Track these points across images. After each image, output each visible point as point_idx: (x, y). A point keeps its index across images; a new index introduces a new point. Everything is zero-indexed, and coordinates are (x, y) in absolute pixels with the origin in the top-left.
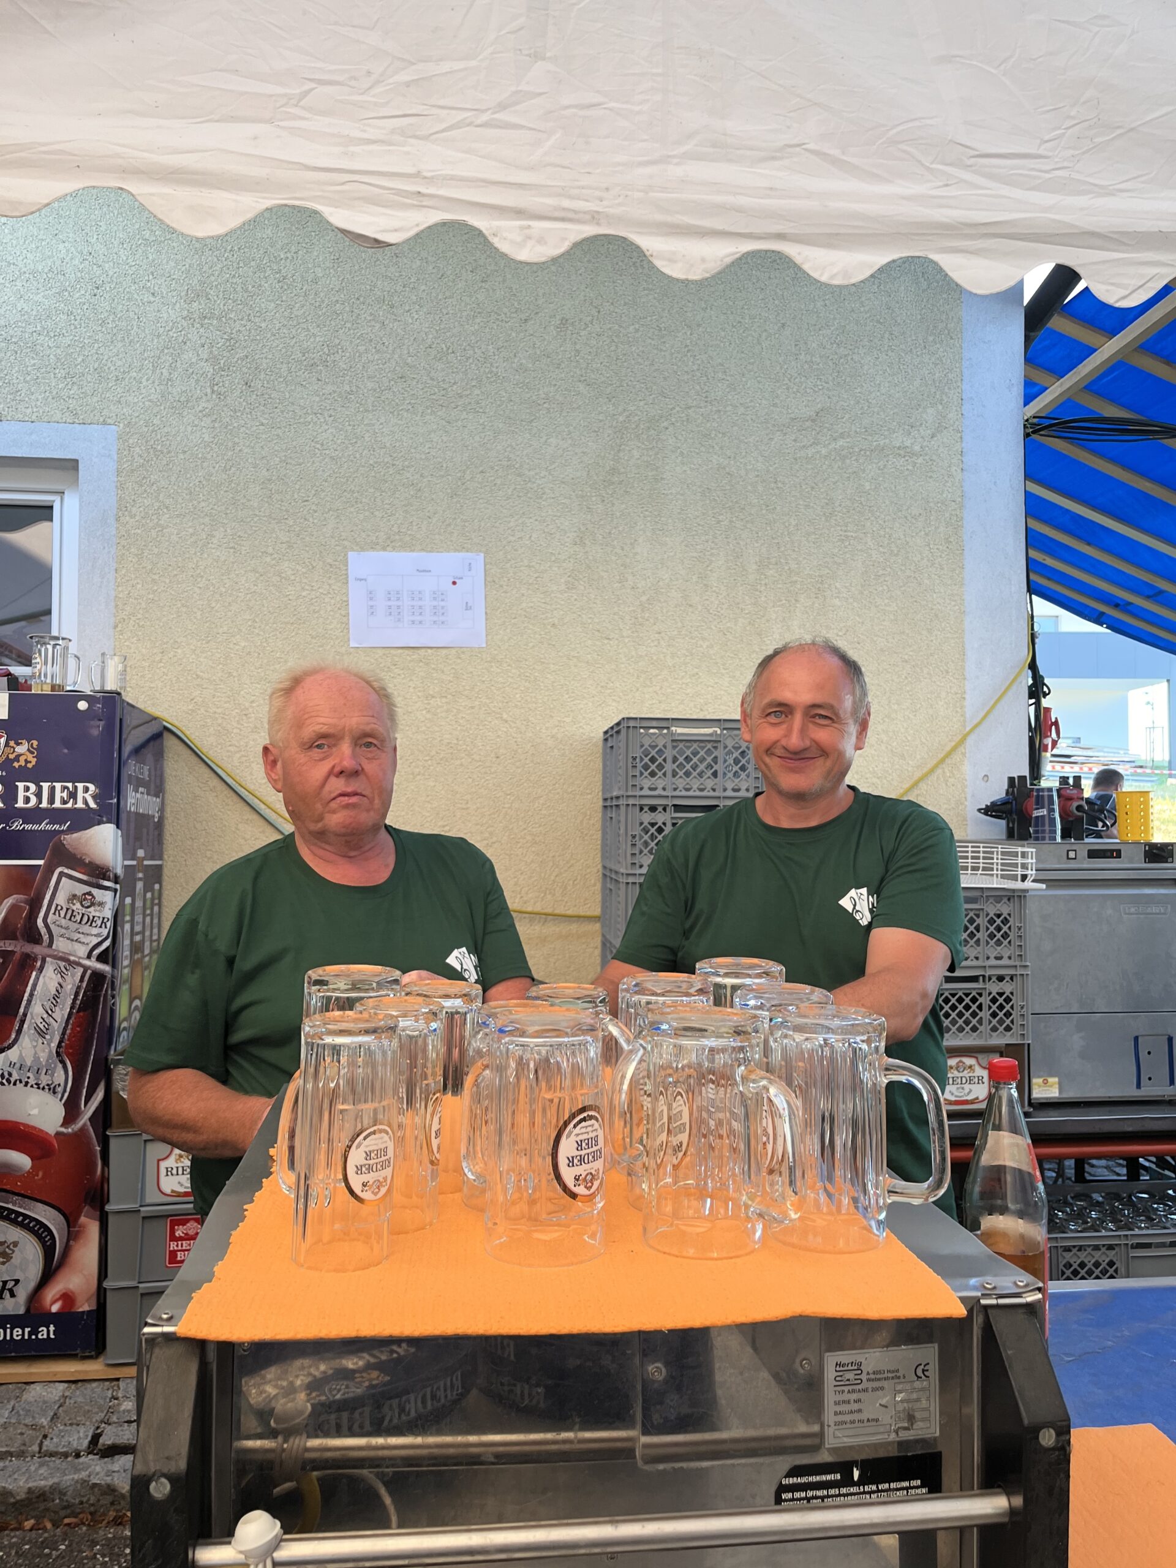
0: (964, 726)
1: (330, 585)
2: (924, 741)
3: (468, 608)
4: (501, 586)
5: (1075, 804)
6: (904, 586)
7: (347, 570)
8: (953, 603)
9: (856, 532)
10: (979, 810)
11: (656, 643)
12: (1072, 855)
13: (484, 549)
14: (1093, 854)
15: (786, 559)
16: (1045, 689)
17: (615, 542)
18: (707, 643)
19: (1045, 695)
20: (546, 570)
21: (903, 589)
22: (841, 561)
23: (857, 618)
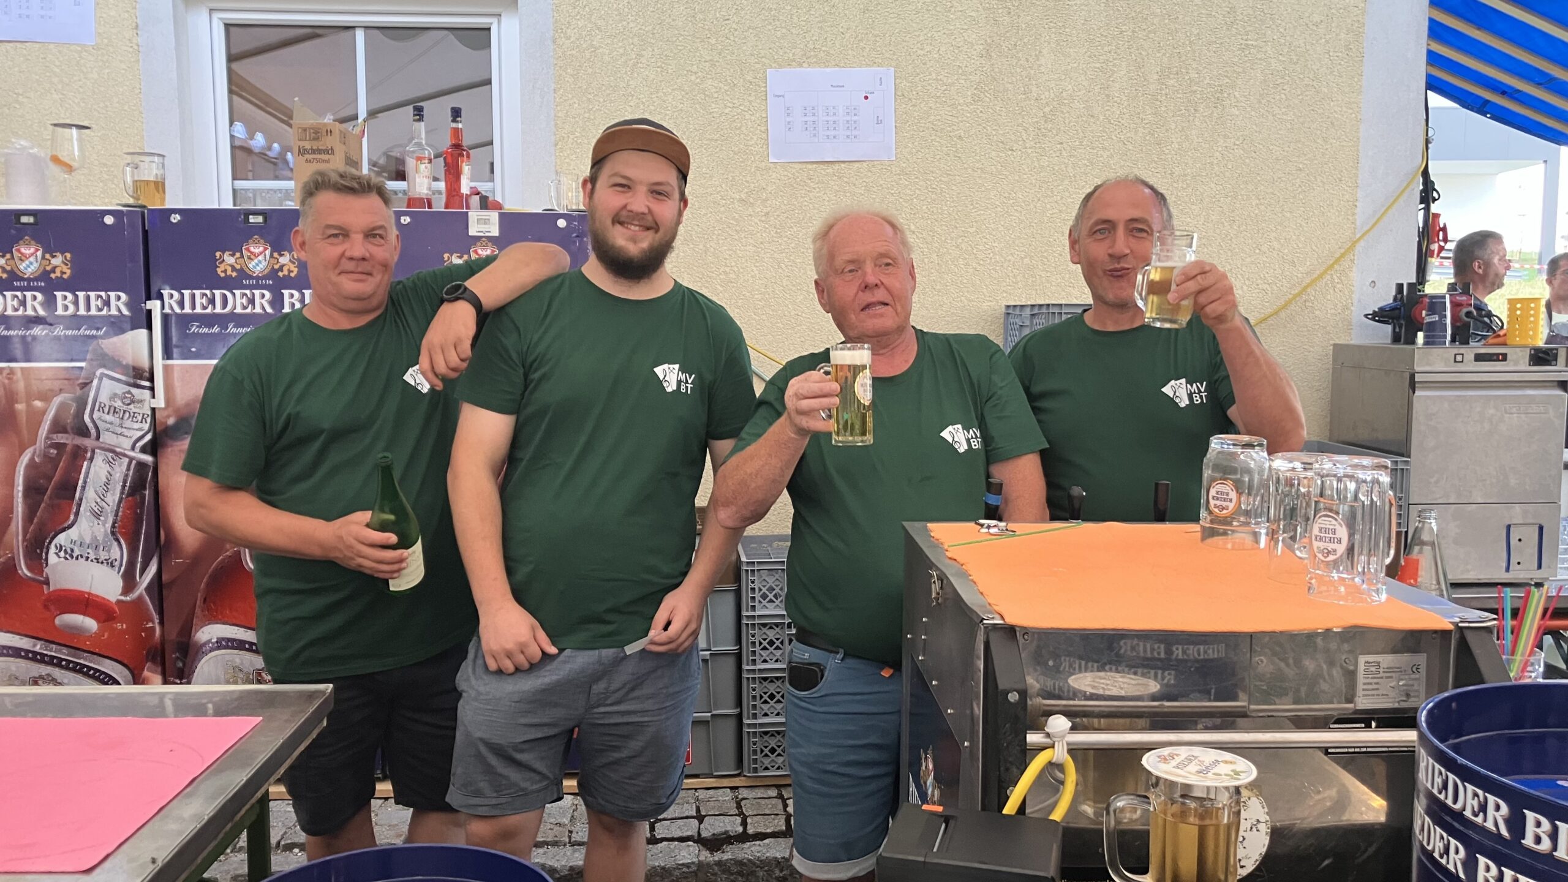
0: (1354, 234)
1: (750, 102)
2: (1314, 247)
3: (879, 122)
4: (910, 99)
5: (1465, 310)
6: (1302, 94)
7: (766, 87)
8: (1351, 111)
9: (1256, 40)
10: (1366, 316)
11: (1058, 154)
12: (1459, 358)
13: (894, 64)
14: (1479, 358)
15: (1187, 69)
16: (1435, 195)
17: (1020, 55)
18: (1108, 153)
19: (1434, 200)
20: (954, 83)
21: (1300, 97)
22: (1240, 70)
23: (1254, 127)
